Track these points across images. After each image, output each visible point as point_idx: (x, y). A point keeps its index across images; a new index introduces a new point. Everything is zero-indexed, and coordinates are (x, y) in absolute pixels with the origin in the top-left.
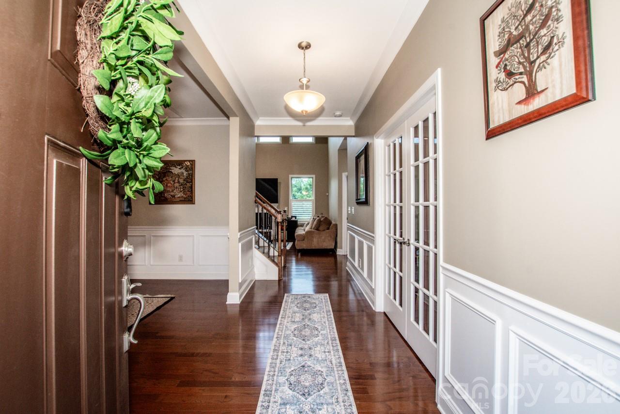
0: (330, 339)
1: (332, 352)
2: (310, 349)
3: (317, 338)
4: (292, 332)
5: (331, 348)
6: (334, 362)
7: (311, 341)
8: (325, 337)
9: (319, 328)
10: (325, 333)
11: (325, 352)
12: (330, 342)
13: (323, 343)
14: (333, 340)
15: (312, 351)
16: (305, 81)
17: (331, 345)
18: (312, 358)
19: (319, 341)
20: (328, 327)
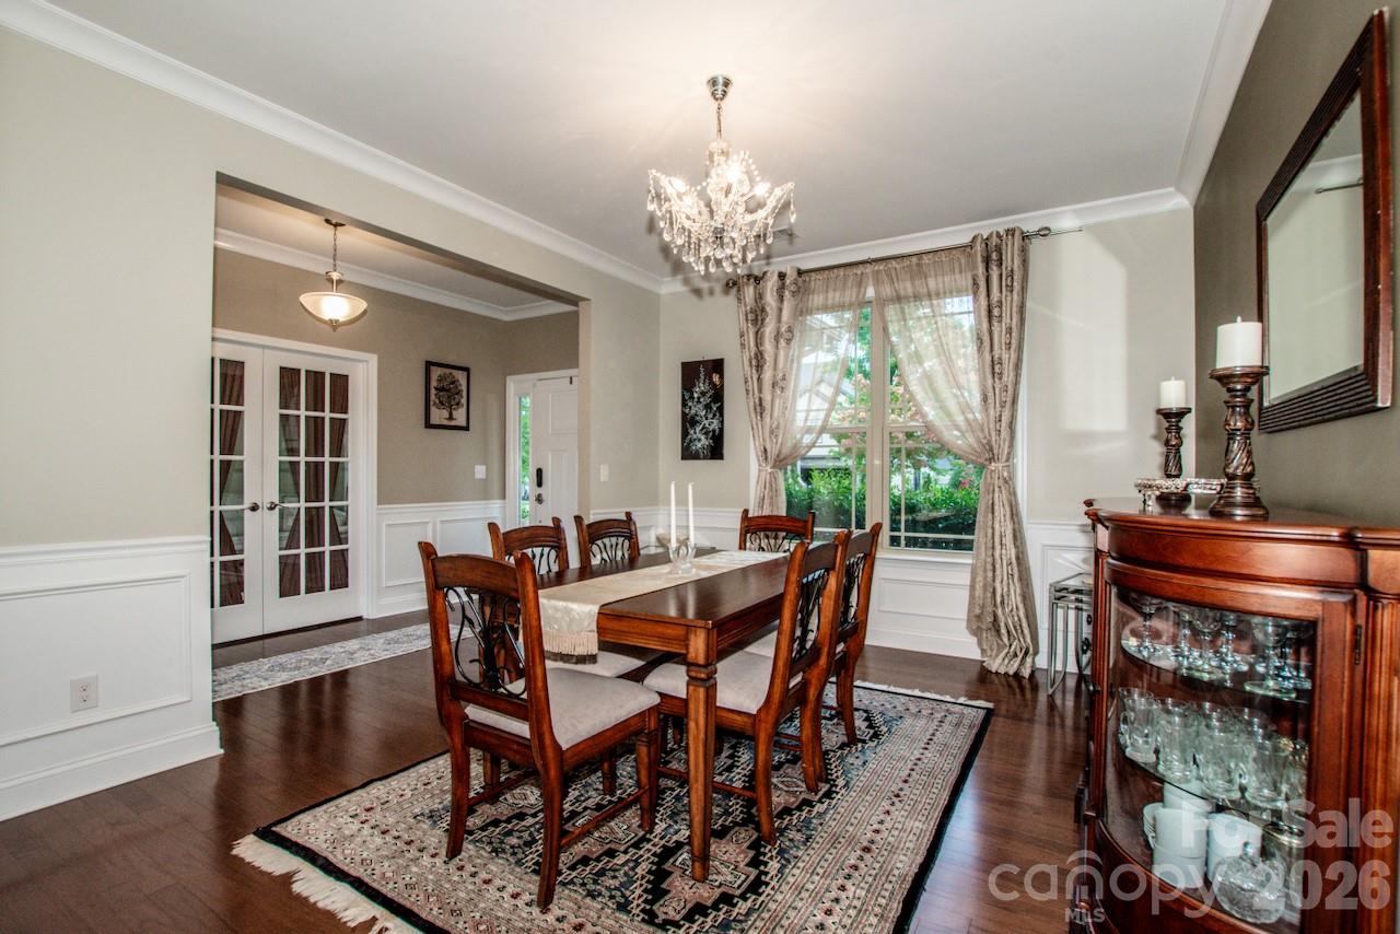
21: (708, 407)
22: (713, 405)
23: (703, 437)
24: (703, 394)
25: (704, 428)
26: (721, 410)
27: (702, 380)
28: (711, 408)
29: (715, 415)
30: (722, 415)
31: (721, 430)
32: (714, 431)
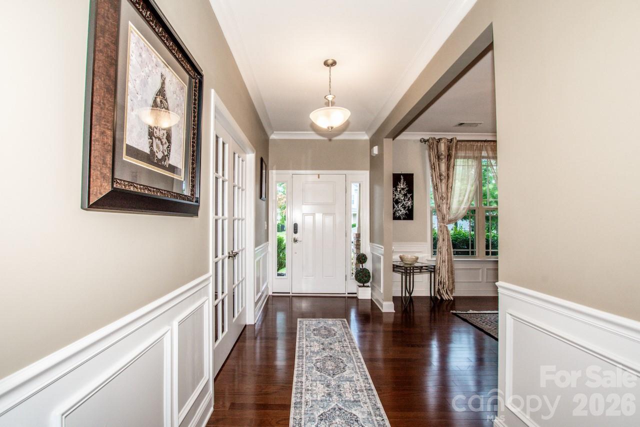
0: (304, 358)
1: (304, 346)
2: (324, 349)
3: (317, 358)
4: (346, 365)
5: (304, 350)
6: (304, 340)
7: (323, 356)
8: (309, 359)
9: (314, 371)
10: (309, 364)
11: (311, 346)
12: (304, 354)
13: (312, 353)
14: (301, 357)
15: (322, 347)
16: (330, 98)
17: (304, 352)
18: (321, 343)
19: (315, 355)
20: (304, 372)
21: (405, 195)
22: (408, 195)
23: (402, 209)
24: (403, 189)
25: (403, 205)
26: (412, 197)
27: (402, 183)
28: (407, 196)
29: (409, 199)
30: (413, 199)
31: (412, 206)
32: (409, 207)
